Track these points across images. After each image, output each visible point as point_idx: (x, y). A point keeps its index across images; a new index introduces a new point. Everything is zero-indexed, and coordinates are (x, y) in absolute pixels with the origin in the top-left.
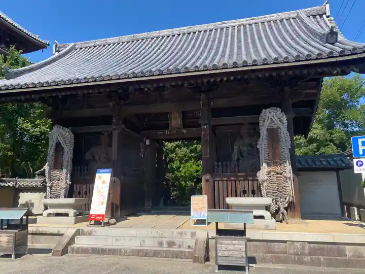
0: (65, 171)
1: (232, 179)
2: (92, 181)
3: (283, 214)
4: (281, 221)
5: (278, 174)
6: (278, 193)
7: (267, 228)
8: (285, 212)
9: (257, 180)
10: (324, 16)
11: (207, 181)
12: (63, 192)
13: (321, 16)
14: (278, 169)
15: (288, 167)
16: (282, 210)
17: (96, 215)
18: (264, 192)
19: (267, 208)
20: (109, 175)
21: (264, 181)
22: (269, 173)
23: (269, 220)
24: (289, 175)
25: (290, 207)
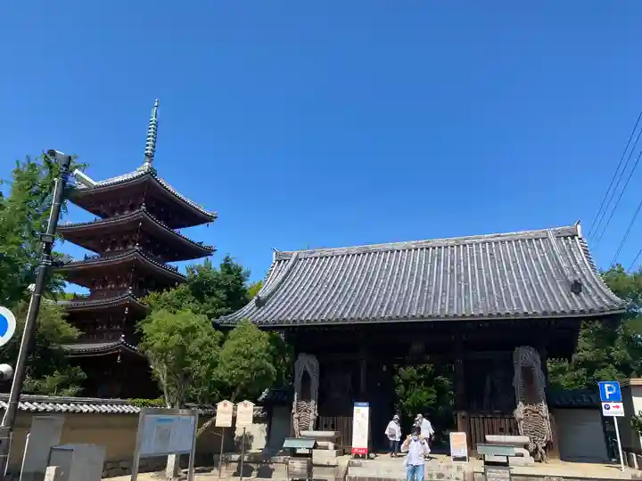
0: (313, 402)
1: (489, 416)
2: (351, 415)
3: (541, 453)
4: (540, 461)
5: (534, 412)
6: (535, 432)
7: (526, 465)
8: (544, 451)
9: (514, 418)
10: (576, 237)
11: (463, 417)
12: (312, 424)
13: (573, 237)
14: (534, 408)
15: (544, 407)
16: (540, 449)
17: (359, 449)
18: (521, 430)
19: (526, 446)
20: (367, 409)
21: (521, 419)
22: (526, 411)
23: (528, 458)
24: (545, 415)
25: (548, 447)
